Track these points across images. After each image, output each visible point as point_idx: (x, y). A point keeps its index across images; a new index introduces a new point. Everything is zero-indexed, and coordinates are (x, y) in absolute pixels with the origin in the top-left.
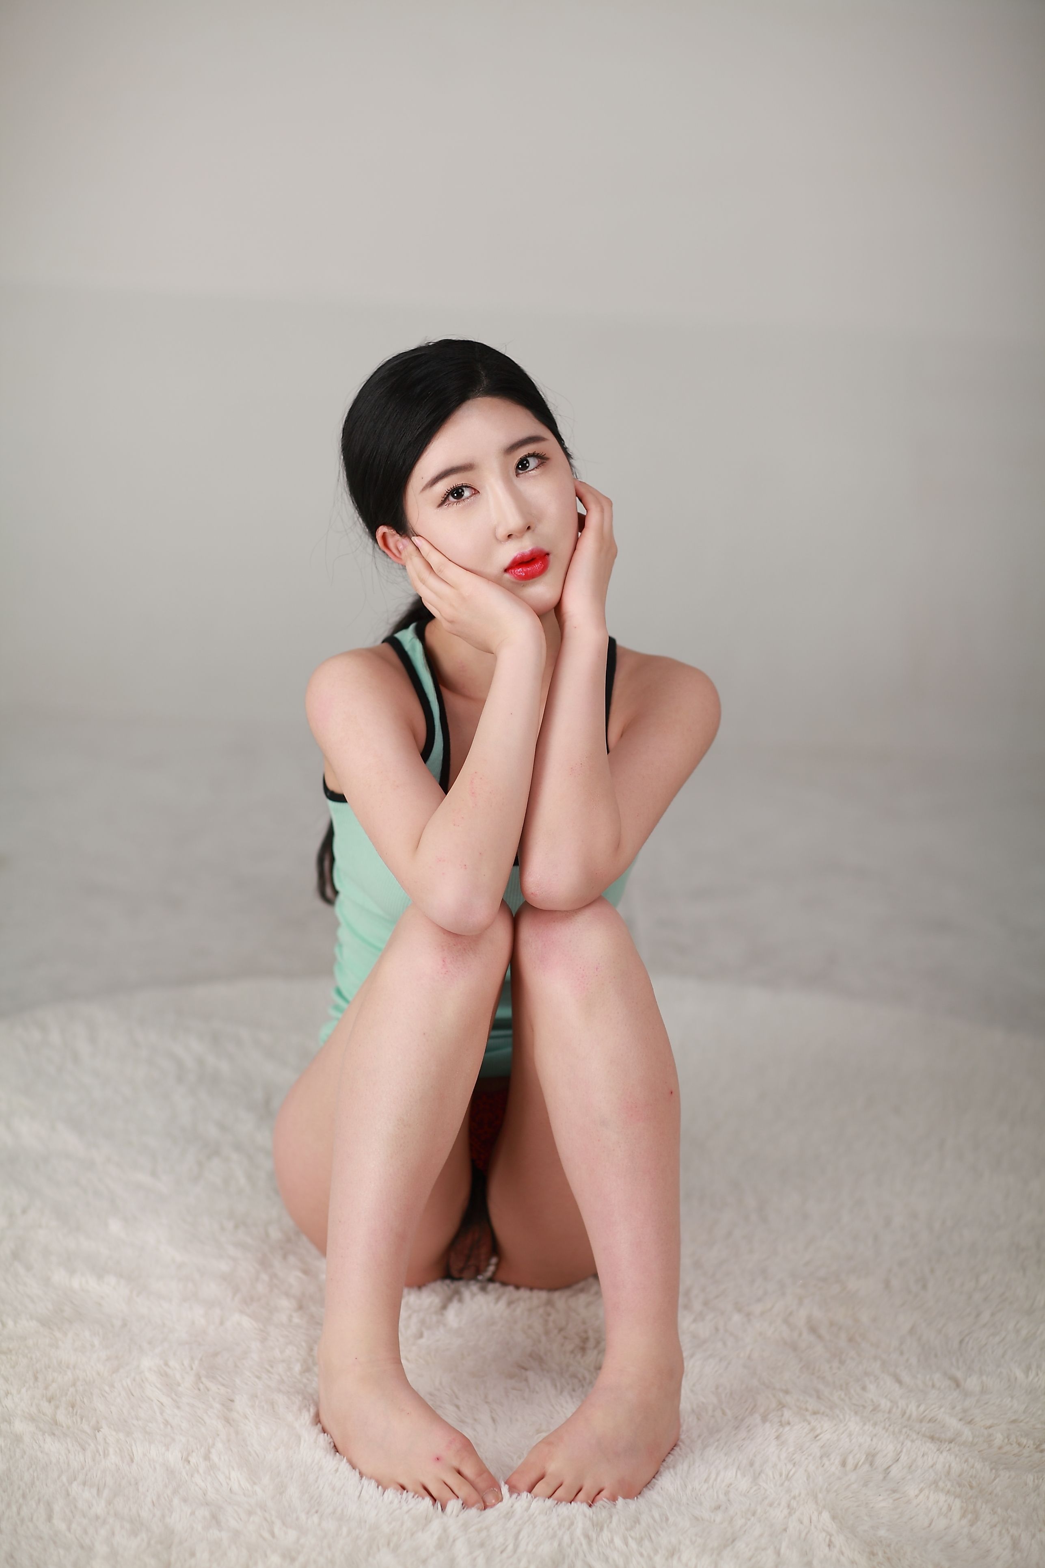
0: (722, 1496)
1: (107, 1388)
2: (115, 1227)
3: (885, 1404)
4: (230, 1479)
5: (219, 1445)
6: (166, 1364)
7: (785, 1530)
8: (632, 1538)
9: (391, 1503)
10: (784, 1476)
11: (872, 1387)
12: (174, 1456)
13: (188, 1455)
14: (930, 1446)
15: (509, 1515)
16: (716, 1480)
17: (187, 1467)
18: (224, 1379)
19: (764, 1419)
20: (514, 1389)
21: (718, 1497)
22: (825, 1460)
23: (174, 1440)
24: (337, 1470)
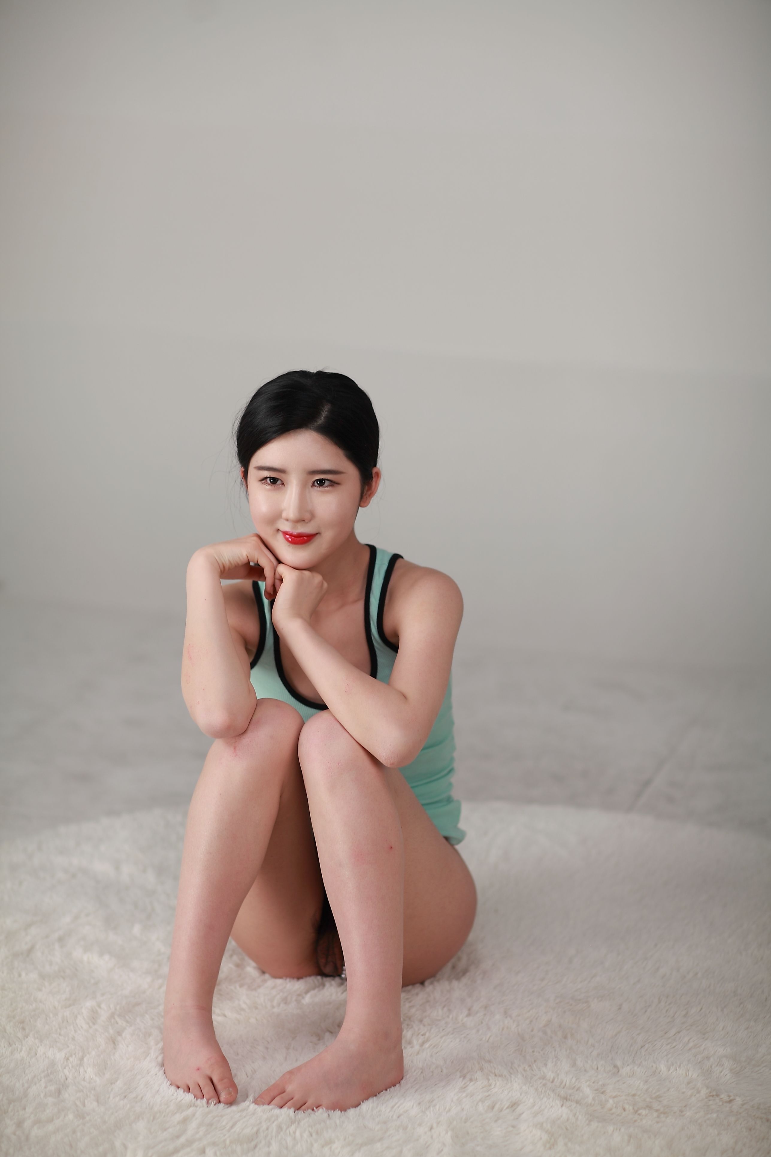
0: (395, 1117)
1: (51, 1015)
2: (137, 929)
3: (550, 1075)
4: (86, 1073)
5: (93, 1053)
6: (99, 1006)
7: (418, 1140)
8: (309, 1132)
9: (173, 1095)
10: (446, 1110)
11: (550, 1065)
12: (60, 1056)
13: (71, 1056)
14: (558, 1103)
15: (242, 1111)
16: (398, 1107)
17: (65, 1063)
18: (130, 1018)
19: (464, 1077)
20: (311, 1042)
21: (392, 1117)
22: (480, 1104)
23: (68, 1047)
24: (156, 1075)
